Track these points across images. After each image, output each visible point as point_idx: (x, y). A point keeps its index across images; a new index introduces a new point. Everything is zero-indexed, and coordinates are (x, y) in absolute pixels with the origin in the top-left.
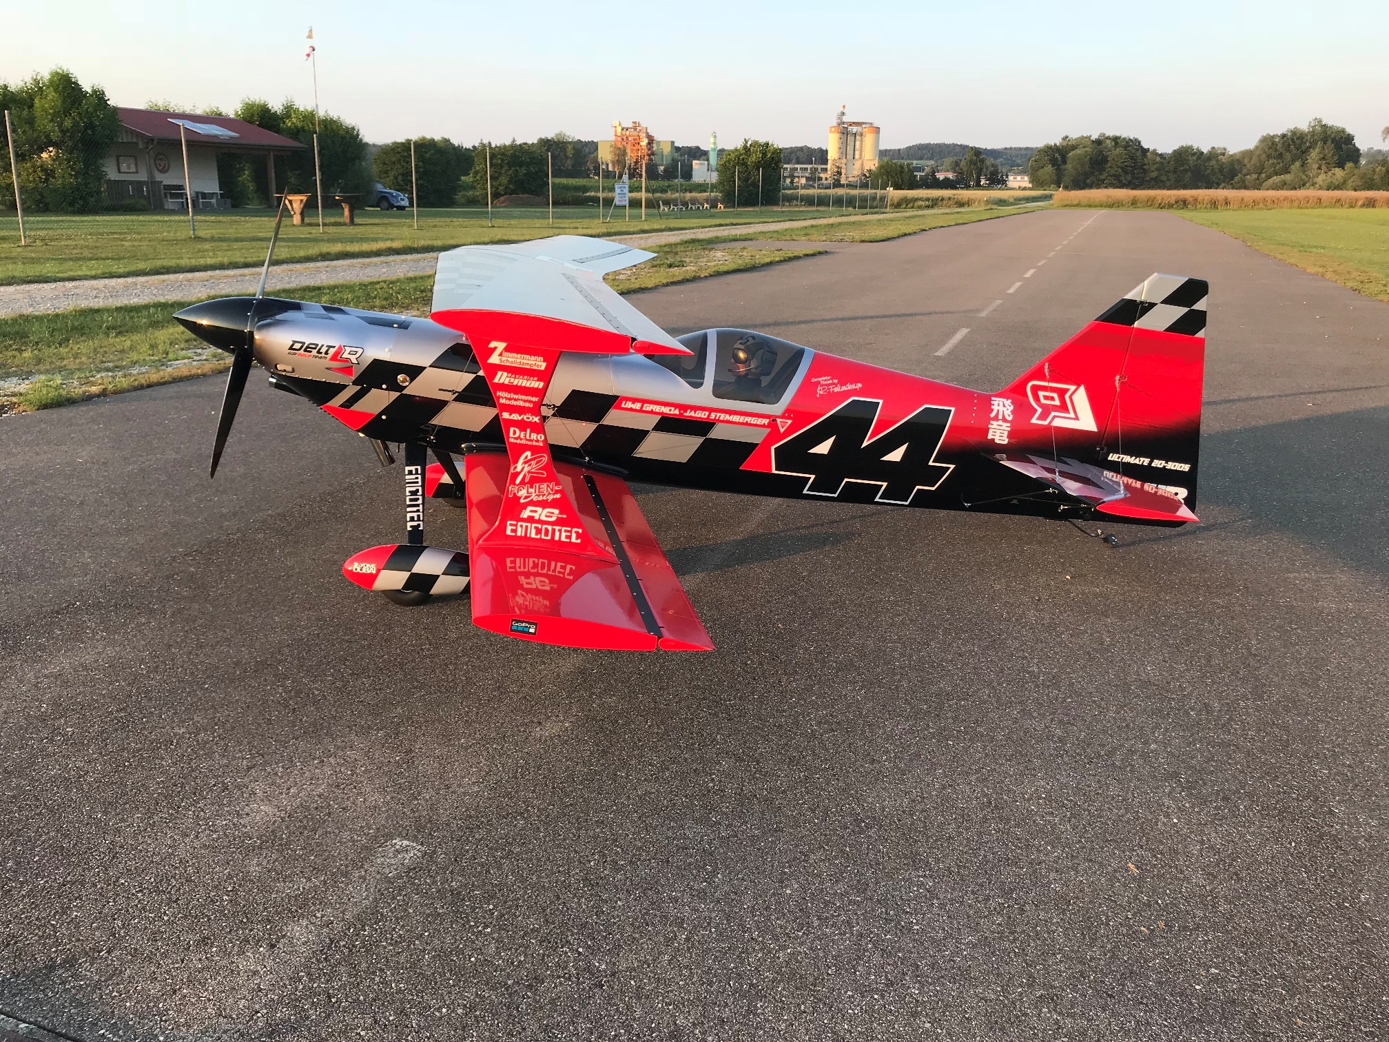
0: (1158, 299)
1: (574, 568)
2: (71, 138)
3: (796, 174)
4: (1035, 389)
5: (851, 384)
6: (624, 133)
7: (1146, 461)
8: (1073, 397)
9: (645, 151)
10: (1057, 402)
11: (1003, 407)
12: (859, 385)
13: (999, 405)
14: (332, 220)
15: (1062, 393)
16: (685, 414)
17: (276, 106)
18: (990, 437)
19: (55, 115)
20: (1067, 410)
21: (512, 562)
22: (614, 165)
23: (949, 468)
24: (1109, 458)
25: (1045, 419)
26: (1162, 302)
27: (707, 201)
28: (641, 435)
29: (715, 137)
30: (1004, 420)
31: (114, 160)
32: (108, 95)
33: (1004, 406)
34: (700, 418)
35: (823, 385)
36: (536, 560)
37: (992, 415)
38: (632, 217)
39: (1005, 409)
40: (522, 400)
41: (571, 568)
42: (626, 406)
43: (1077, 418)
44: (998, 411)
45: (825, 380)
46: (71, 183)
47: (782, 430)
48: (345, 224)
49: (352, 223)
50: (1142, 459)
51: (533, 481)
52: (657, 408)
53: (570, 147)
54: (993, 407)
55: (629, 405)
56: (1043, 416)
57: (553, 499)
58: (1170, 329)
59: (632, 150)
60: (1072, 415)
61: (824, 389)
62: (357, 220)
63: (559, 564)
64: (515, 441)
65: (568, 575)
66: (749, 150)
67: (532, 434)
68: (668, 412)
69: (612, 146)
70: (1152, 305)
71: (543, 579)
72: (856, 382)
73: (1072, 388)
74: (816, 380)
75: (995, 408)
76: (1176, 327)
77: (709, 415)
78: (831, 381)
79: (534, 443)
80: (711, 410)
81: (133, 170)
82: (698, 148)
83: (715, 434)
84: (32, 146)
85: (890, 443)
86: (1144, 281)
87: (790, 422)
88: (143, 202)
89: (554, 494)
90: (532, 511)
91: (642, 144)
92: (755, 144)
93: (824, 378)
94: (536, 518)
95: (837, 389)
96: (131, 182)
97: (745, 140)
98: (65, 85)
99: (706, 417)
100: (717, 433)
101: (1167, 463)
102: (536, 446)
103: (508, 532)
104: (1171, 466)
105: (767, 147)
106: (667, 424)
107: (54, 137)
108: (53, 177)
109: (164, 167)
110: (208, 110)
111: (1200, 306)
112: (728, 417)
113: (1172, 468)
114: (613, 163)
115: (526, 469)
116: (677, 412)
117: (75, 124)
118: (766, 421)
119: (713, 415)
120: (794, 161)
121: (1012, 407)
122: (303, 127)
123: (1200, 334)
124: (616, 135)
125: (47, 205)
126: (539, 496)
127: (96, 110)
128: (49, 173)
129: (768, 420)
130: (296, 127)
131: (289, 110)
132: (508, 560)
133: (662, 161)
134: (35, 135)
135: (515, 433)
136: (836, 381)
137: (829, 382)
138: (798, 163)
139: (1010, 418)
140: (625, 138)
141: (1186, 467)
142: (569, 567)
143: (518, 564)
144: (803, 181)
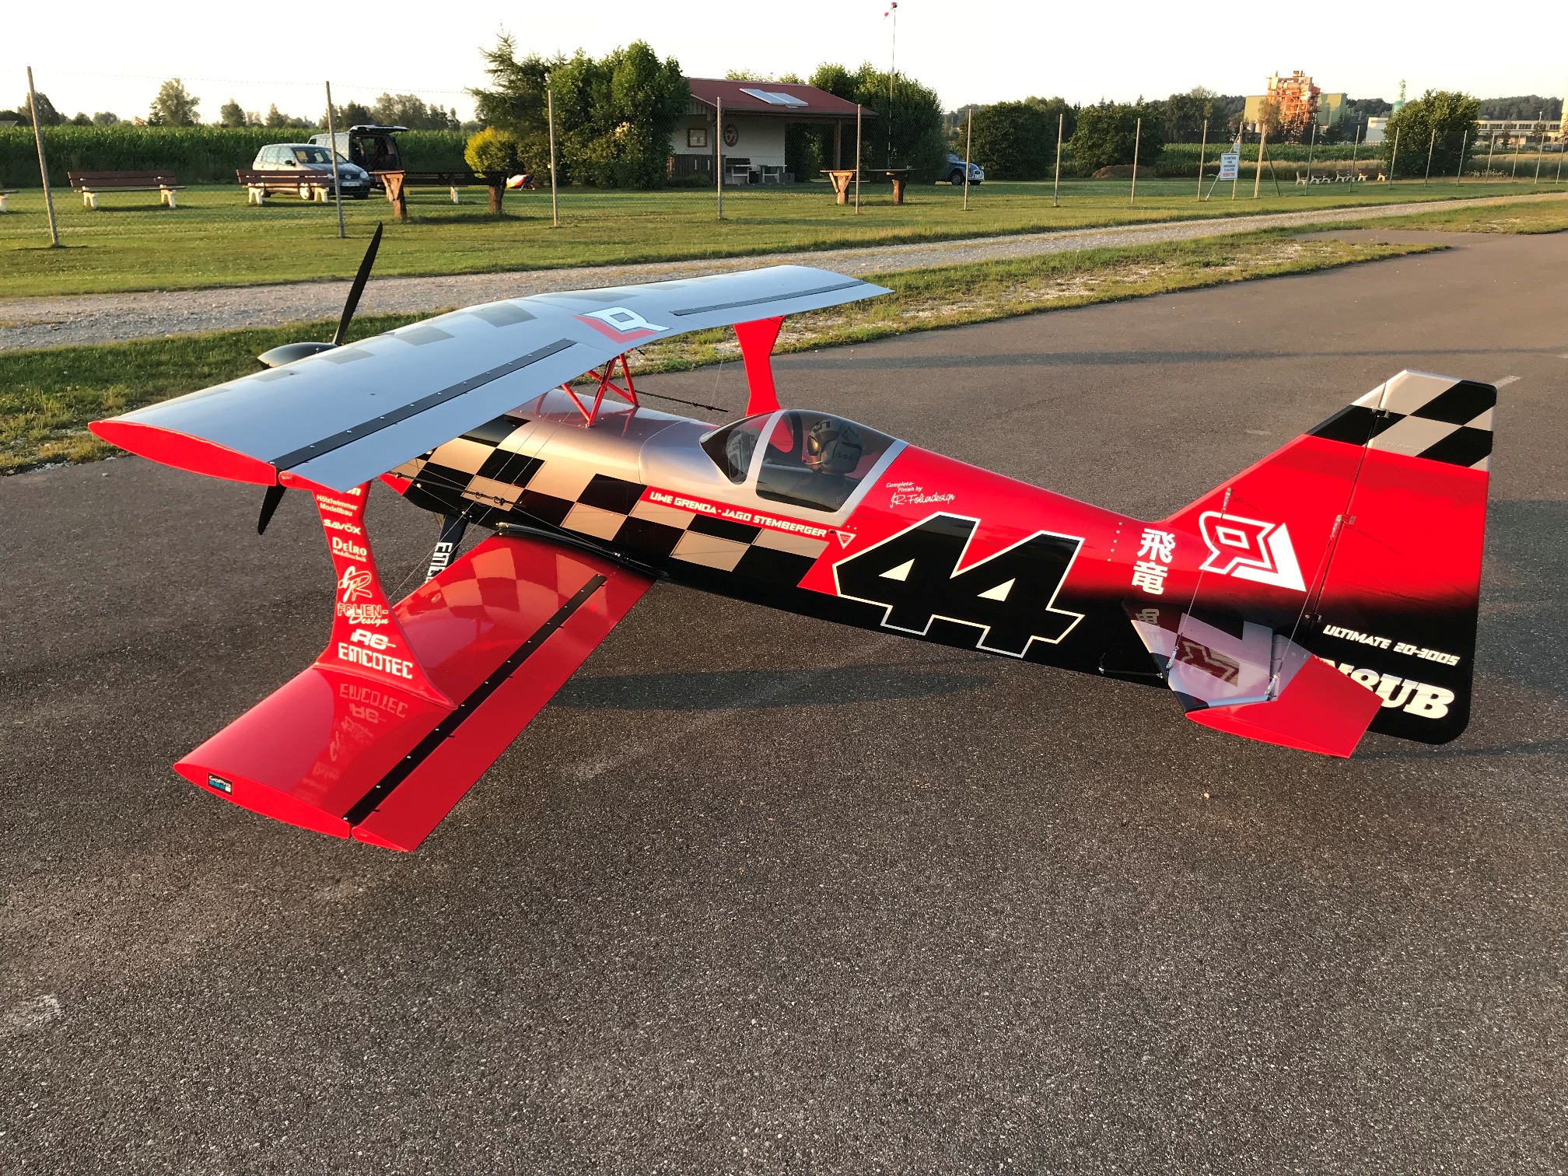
0: (1407, 407)
1: (407, 706)
2: (642, 112)
3: (1512, 133)
4: (1211, 523)
5: (940, 494)
6: (1281, 85)
7: (1386, 643)
8: (1270, 540)
9: (1306, 107)
10: (1244, 544)
11: (1159, 544)
12: (951, 497)
13: (1153, 540)
14: (874, 198)
15: (1252, 532)
16: (723, 514)
17: (852, 69)
18: (1135, 582)
19: (629, 89)
20: (1259, 557)
21: (347, 688)
22: (1261, 126)
23: (1076, 618)
24: (1326, 632)
25: (1223, 567)
26: (1413, 414)
27: (1364, 171)
28: (675, 534)
29: (1404, 86)
30: (1158, 561)
31: (685, 132)
32: (682, 67)
33: (1161, 542)
34: (742, 521)
35: (901, 493)
36: (369, 691)
37: (1140, 553)
38: (1239, 193)
39: (1161, 547)
40: (340, 507)
41: (403, 707)
42: (655, 499)
43: (1274, 570)
44: (1151, 548)
45: (905, 487)
46: (640, 158)
47: (844, 546)
48: (892, 204)
49: (901, 202)
50: (1378, 639)
51: (361, 601)
52: (691, 504)
53: (1209, 105)
54: (1142, 542)
55: (659, 497)
56: (1220, 562)
57: (381, 625)
58: (1427, 454)
59: (1288, 108)
60: (1267, 564)
61: (900, 498)
62: (907, 198)
63: (392, 700)
64: (339, 553)
65: (400, 712)
66: (1433, 104)
67: (355, 547)
68: (703, 510)
69: (1262, 102)
70: (1396, 418)
71: (372, 711)
72: (947, 492)
73: (1269, 526)
74: (892, 485)
75: (1146, 544)
76: (1438, 452)
77: (752, 518)
78: (913, 489)
79: (358, 558)
80: (754, 512)
81: (702, 144)
82: (1380, 101)
83: (761, 541)
84: (606, 121)
85: (991, 575)
86: (1384, 380)
87: (853, 536)
88: (705, 177)
89: (381, 619)
90: (361, 635)
91: (1302, 98)
92: (1441, 96)
93: (904, 484)
94: (366, 643)
95: (918, 500)
96: (695, 157)
97: (1427, 91)
98: (643, 57)
99: (748, 519)
100: (763, 540)
101: (1419, 649)
102: (359, 561)
103: (341, 656)
104: (1426, 654)
105: (1458, 100)
106: (702, 524)
107: (627, 112)
108: (624, 152)
109: (732, 140)
110: (784, 77)
111: (1482, 422)
112: (774, 523)
113: (1429, 658)
114: (1261, 123)
115: (352, 586)
116: (713, 510)
117: (647, 97)
118: (823, 532)
119: (757, 519)
120: (1514, 115)
121: (1173, 545)
122: (877, 93)
123: (1482, 465)
124: (1270, 89)
125: (616, 181)
126: (367, 618)
127: (667, 83)
128: (621, 148)
129: (825, 532)
130: (869, 92)
131: (866, 73)
132: (342, 686)
133: (1327, 118)
134: (611, 110)
135: (337, 544)
136: (919, 489)
137: (909, 490)
138: (1520, 118)
139: (1168, 560)
140: (1281, 92)
141: (1453, 660)
142: (401, 704)
143: (351, 692)
144: (1523, 142)
